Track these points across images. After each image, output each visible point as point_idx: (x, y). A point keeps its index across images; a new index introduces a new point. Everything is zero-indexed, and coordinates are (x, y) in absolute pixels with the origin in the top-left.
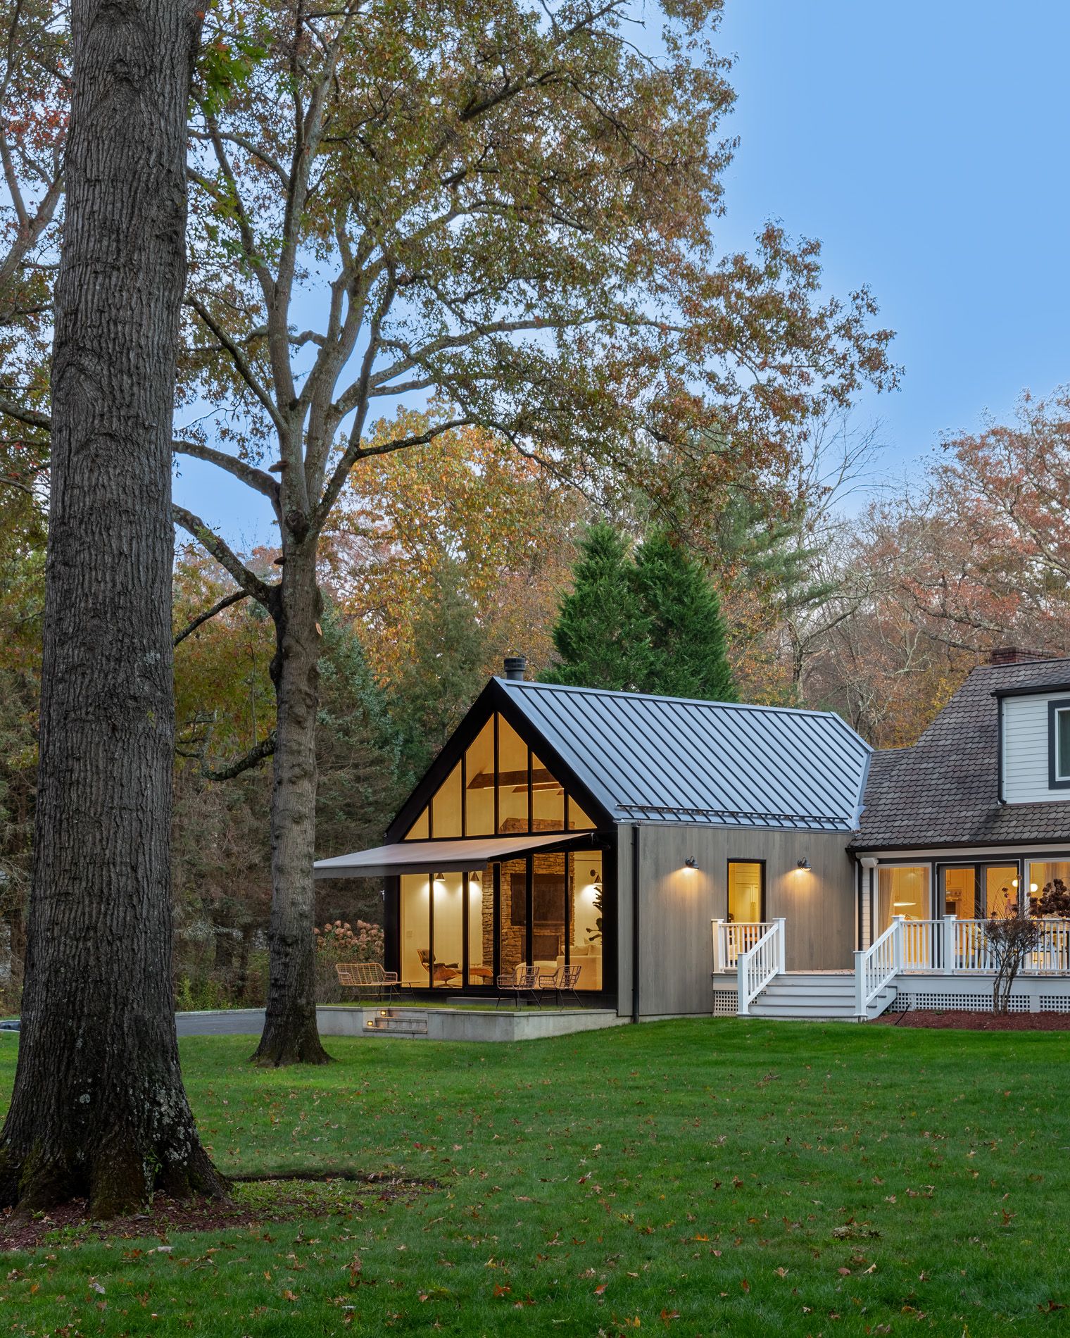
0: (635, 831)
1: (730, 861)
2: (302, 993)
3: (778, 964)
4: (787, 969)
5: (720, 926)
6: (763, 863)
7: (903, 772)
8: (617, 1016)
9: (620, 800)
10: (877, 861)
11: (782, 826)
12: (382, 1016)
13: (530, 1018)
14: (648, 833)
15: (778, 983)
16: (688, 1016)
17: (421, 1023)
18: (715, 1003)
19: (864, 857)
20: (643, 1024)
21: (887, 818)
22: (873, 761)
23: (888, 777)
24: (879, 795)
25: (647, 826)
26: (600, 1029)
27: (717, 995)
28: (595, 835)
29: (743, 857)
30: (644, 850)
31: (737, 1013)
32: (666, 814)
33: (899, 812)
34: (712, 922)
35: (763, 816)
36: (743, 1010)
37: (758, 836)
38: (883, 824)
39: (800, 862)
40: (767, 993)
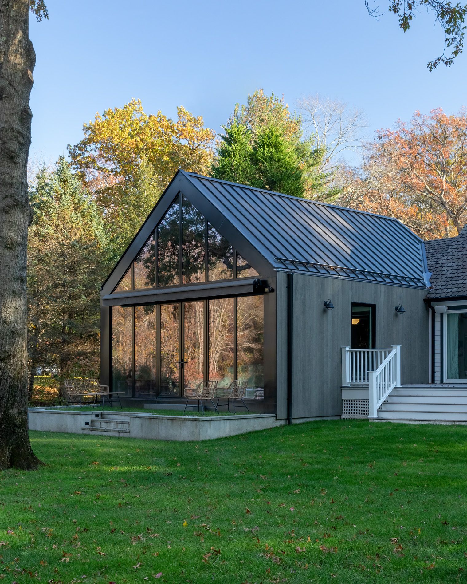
0: (290, 278)
1: (353, 304)
2: (14, 404)
3: (396, 380)
4: (401, 384)
5: (348, 351)
6: (373, 307)
7: (456, 250)
8: (276, 419)
9: (277, 256)
10: (447, 308)
11: (385, 281)
12: (96, 418)
13: (212, 422)
14: (298, 280)
15: (396, 393)
16: (325, 418)
17: (125, 425)
18: (344, 408)
19: (437, 305)
20: (296, 425)
21: (451, 279)
22: (426, 247)
23: (443, 254)
24: (440, 265)
25: (297, 274)
26: (265, 430)
27: (346, 402)
28: (259, 280)
29: (360, 302)
30: (296, 293)
31: (369, 417)
32: (309, 267)
33: (459, 275)
34: (341, 348)
35: (372, 274)
36: (373, 415)
37: (371, 287)
38: (449, 283)
39: (397, 307)
40: (389, 401)
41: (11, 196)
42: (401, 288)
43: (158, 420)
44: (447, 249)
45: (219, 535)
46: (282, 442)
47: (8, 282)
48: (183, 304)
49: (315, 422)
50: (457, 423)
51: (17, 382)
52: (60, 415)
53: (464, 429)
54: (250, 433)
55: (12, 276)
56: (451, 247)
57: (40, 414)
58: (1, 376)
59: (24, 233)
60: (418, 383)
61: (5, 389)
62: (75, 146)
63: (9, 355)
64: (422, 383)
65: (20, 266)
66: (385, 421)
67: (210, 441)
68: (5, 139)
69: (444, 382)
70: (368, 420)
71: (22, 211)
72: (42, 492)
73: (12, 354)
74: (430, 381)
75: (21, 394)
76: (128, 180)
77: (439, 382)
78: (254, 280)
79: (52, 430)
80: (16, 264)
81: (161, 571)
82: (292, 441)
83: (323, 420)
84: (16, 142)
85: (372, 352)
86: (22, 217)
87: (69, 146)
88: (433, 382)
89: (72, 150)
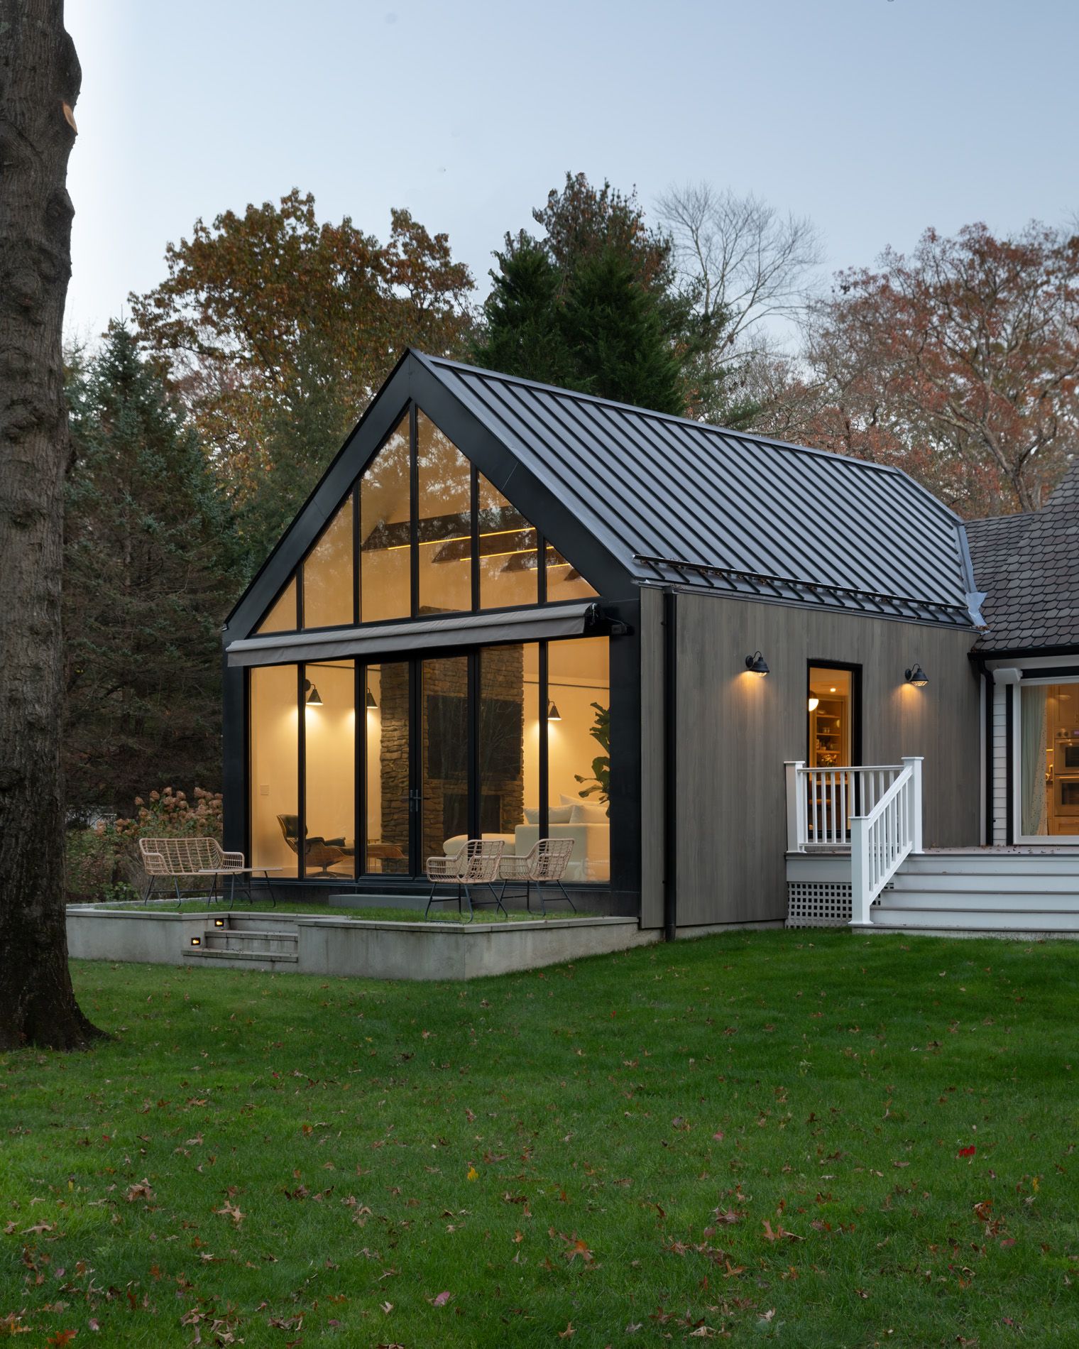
0: (669, 602)
1: (813, 663)
2: (33, 894)
3: (912, 838)
4: (924, 847)
5: (800, 771)
6: (858, 673)
7: (1039, 541)
8: (640, 929)
9: (638, 550)
10: (1021, 674)
11: (882, 612)
12: (217, 929)
13: (493, 936)
14: (687, 607)
15: (912, 869)
16: (749, 927)
17: (287, 943)
18: (791, 903)
19: (999, 667)
20: (684, 941)
21: (1029, 607)
22: (970, 535)
23: (1010, 552)
24: (1004, 575)
25: (686, 593)
26: (613, 953)
27: (796, 890)
28: (598, 606)
29: (828, 658)
30: (683, 636)
31: (853, 922)
32: (711, 577)
33: (1049, 598)
34: (785, 765)
35: (852, 594)
36: (863, 917)
37: (851, 625)
38: (1024, 617)
39: (910, 672)
40: (896, 887)
41: (25, 402)
42: (917, 628)
43: (365, 931)
44: (1017, 539)
45: (563, 1199)
46: (659, 981)
47: (17, 605)
48: (418, 660)
49: (727, 935)
50: (1055, 936)
51: (42, 843)
52: (130, 921)
53: (1074, 949)
54: (580, 961)
55: (29, 591)
56: (1027, 535)
57: (83, 919)
58: (3, 828)
59: (57, 490)
60: (956, 846)
61: (12, 860)
62: (146, 297)
63: (22, 780)
64: (964, 846)
65: (46, 569)
66: (890, 932)
67: (489, 979)
68: (10, 265)
69: (1015, 842)
70: (849, 929)
71: (51, 438)
72: (113, 1102)
73: (28, 775)
74: (983, 841)
75: (52, 871)
76: (270, 378)
77: (1003, 843)
78: (587, 606)
80: (37, 562)
81: (445, 1287)
82: (680, 978)
83: (745, 931)
84: (36, 275)
85: (857, 775)
86: (50, 453)
87: (133, 297)
88: (990, 841)
89: (139, 306)
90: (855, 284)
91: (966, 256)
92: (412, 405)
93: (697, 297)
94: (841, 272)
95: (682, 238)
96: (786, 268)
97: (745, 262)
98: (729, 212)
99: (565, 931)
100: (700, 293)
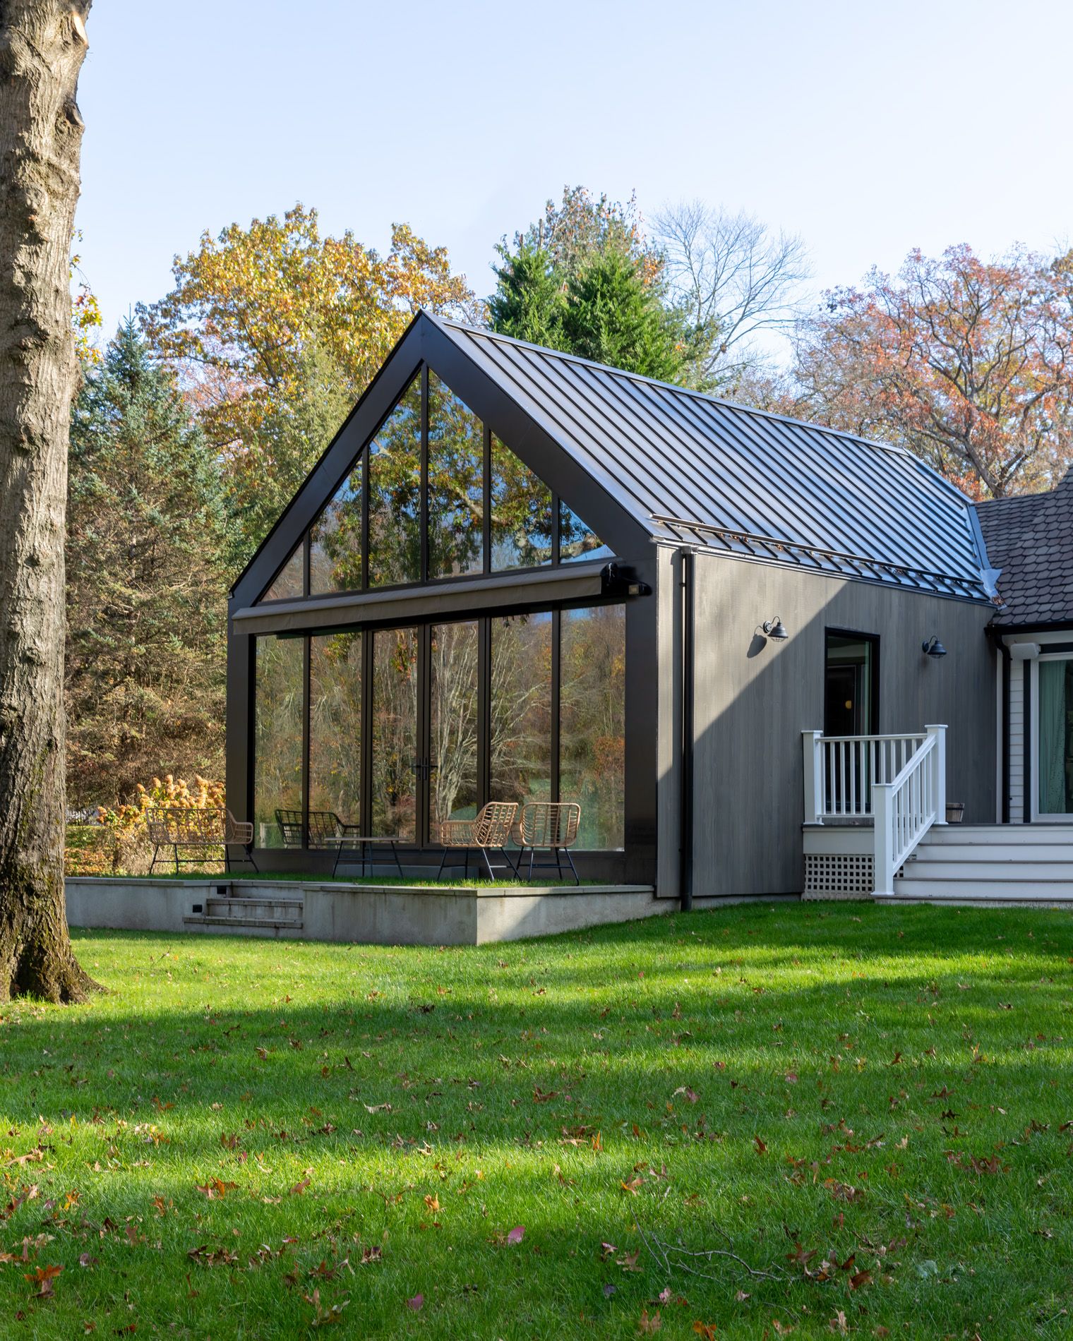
0: (686, 562)
1: (831, 632)
2: (29, 838)
3: (935, 808)
4: (947, 817)
5: (818, 740)
6: (874, 640)
7: (1054, 518)
8: (655, 898)
9: (655, 511)
10: (1039, 649)
11: (899, 583)
12: (220, 897)
13: (506, 900)
14: (706, 568)
15: (936, 839)
16: (766, 899)
17: (291, 910)
18: (807, 876)
19: (1016, 642)
20: (700, 911)
21: (1047, 582)
22: (981, 515)
23: (1024, 530)
24: (1020, 552)
25: (704, 554)
26: (628, 922)
27: (813, 862)
28: (614, 567)
29: (845, 627)
30: (701, 602)
31: (875, 893)
32: (728, 540)
33: (1066, 573)
34: (802, 734)
35: (868, 564)
36: (885, 887)
37: (868, 595)
38: (1042, 591)
39: (927, 645)
40: (918, 858)
41: (30, 322)
42: (934, 601)
43: (372, 896)
44: (1031, 517)
48: (428, 627)
49: (743, 906)
51: (40, 785)
52: (130, 888)
56: (1041, 512)
57: (81, 887)
62: (154, 308)
63: (20, 718)
66: (916, 902)
69: (1033, 820)
70: (872, 900)
71: (56, 361)
73: (27, 713)
74: (999, 818)
75: (49, 814)
76: (273, 386)
77: (1020, 821)
78: (603, 566)
79: (110, 924)
83: (761, 903)
85: (877, 743)
86: (55, 376)
87: (140, 308)
88: (1006, 819)
89: (147, 316)
90: (842, 302)
91: (951, 277)
92: (423, 367)
93: (690, 309)
94: (828, 291)
95: (676, 252)
96: (776, 283)
97: (736, 278)
98: (721, 228)
99: (578, 898)
100: (693, 305)
